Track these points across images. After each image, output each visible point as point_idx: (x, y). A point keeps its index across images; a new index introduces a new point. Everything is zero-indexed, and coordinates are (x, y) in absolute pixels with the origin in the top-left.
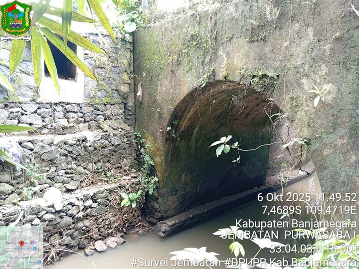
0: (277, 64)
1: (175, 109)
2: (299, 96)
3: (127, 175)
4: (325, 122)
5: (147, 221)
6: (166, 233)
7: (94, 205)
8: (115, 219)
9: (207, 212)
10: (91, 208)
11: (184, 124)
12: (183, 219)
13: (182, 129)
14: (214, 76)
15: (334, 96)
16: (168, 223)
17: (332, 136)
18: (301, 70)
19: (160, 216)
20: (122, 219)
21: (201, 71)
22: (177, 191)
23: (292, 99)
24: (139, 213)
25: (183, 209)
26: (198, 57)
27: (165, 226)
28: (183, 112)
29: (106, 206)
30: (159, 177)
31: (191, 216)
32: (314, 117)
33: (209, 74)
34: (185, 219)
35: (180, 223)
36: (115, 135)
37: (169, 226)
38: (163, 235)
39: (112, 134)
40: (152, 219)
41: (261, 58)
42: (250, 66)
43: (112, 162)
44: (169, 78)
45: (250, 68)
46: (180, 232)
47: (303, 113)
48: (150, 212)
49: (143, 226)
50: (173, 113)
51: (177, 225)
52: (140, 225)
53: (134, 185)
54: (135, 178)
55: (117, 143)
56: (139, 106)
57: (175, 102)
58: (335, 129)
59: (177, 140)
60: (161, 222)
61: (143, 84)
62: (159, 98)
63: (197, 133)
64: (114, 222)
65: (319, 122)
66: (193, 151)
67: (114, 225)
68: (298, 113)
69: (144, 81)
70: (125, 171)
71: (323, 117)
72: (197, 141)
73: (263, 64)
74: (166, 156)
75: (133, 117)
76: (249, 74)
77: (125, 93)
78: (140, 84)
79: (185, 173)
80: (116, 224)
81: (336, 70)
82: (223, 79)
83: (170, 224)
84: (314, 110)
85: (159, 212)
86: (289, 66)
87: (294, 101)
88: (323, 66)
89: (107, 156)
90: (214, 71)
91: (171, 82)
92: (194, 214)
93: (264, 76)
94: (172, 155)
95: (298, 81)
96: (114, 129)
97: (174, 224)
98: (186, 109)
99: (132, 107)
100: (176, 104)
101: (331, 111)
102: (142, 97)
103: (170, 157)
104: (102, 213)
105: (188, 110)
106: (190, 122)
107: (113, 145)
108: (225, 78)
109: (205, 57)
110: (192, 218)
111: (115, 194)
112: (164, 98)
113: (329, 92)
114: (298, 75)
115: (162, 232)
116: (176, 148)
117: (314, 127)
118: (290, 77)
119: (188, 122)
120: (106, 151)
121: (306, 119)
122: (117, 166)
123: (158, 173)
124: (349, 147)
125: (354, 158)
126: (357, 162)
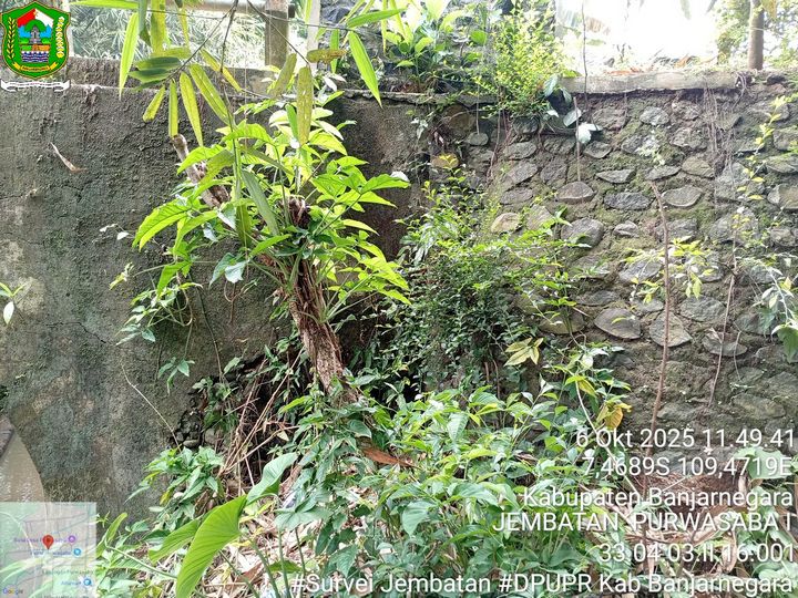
4: (30, 350)
15: (41, 300)
17: (47, 374)
32: (7, 342)
58: (49, 359)
65: (19, 350)
71: (24, 341)
81: (40, 254)
84: (5, 329)
88: (13, 245)
101: (38, 328)
113: (31, 294)
117: (8, 360)
124: (79, 388)
125: (90, 406)
126: (97, 411)
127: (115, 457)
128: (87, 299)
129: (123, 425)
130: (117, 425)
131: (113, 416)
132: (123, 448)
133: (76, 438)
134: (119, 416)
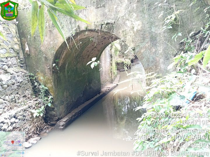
0: (113, 16)
1: (56, 52)
2: (126, 30)
3: (31, 100)
4: (139, 38)
5: (49, 125)
6: (64, 126)
7: (17, 121)
8: (31, 127)
9: (81, 110)
10: (15, 123)
11: (61, 62)
12: (70, 116)
13: (60, 65)
14: (79, 29)
15: (141, 26)
16: (63, 120)
17: (144, 43)
18: (125, 17)
19: (57, 118)
20: (35, 126)
21: (70, 27)
22: (63, 102)
23: (123, 31)
24: (43, 121)
25: (68, 112)
26: (67, 20)
27: (62, 123)
28: (60, 55)
29: (24, 120)
30: (52, 95)
31: (74, 114)
32: (135, 37)
33: (76, 28)
34: (71, 116)
35: (69, 119)
36: (18, 76)
37: (64, 122)
38: (62, 127)
39: (16, 76)
40: (52, 123)
41: (104, 15)
42: (99, 20)
43: (20, 93)
44: (48, 36)
45: (99, 21)
46: (70, 124)
47: (129, 37)
48: (49, 119)
49: (48, 128)
50: (55, 55)
51: (68, 120)
52: (45, 128)
53: (37, 105)
54: (36, 100)
55: (20, 81)
56: (27, 57)
57: (55, 48)
58: (144, 40)
59: (58, 72)
60: (59, 121)
61: (28, 43)
62: (43, 49)
63: (68, 67)
64: (31, 129)
65: (137, 39)
66: (67, 78)
67: (32, 131)
68: (127, 37)
69: (29, 41)
70: (29, 98)
71: (138, 36)
72: (68, 72)
73: (105, 18)
74: (54, 83)
75: (24, 65)
76: (99, 24)
77: (17, 50)
78: (26, 43)
79: (66, 91)
80: (32, 130)
81: (140, 15)
82: (85, 29)
83: (65, 120)
84: (134, 34)
85: (56, 116)
86: (119, 17)
87: (124, 32)
88: (134, 14)
89: (16, 90)
90: (78, 26)
91: (50, 37)
92: (75, 113)
93: (108, 24)
94: (57, 82)
95: (124, 23)
96: (17, 72)
97: (67, 120)
98: (61, 53)
99: (23, 59)
100: (57, 49)
101: (141, 33)
102: (29, 51)
103: (56, 83)
104: (22, 125)
105: (62, 53)
106: (64, 61)
107: (19, 82)
108: (86, 28)
109: (71, 20)
110: (75, 115)
111: (28, 112)
112: (47, 48)
113: (139, 25)
114: (123, 20)
115: (61, 126)
116: (59, 77)
117: (135, 41)
118: (120, 21)
119: (63, 61)
120: (15, 87)
121: (131, 39)
122: (23, 95)
123: (51, 94)
124: (151, 46)
125: (154, 50)
126: (156, 51)
127: (161, 62)
128: (152, 24)
129: (162, 54)
130: (161, 54)
131: (160, 52)
132: (163, 59)
133: (151, 58)
134: (161, 51)
